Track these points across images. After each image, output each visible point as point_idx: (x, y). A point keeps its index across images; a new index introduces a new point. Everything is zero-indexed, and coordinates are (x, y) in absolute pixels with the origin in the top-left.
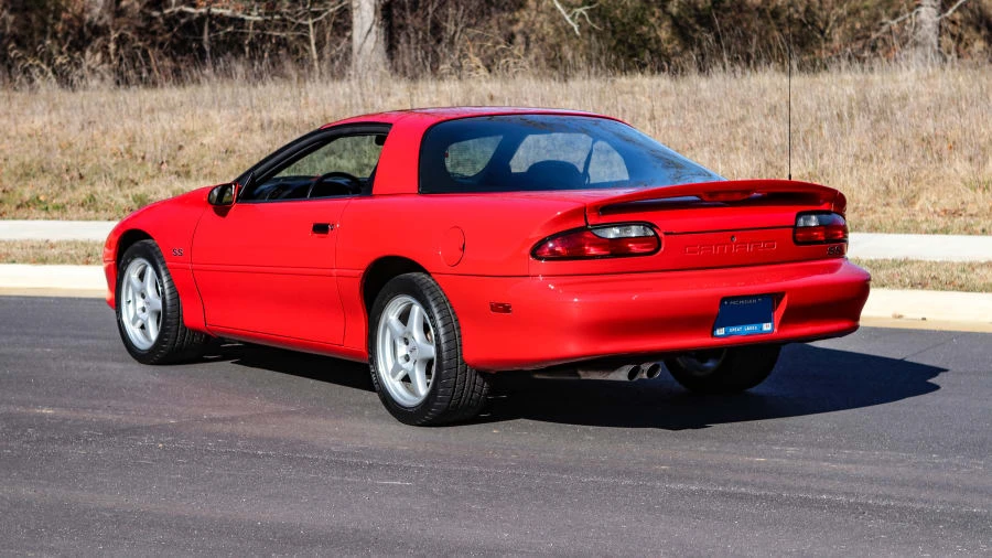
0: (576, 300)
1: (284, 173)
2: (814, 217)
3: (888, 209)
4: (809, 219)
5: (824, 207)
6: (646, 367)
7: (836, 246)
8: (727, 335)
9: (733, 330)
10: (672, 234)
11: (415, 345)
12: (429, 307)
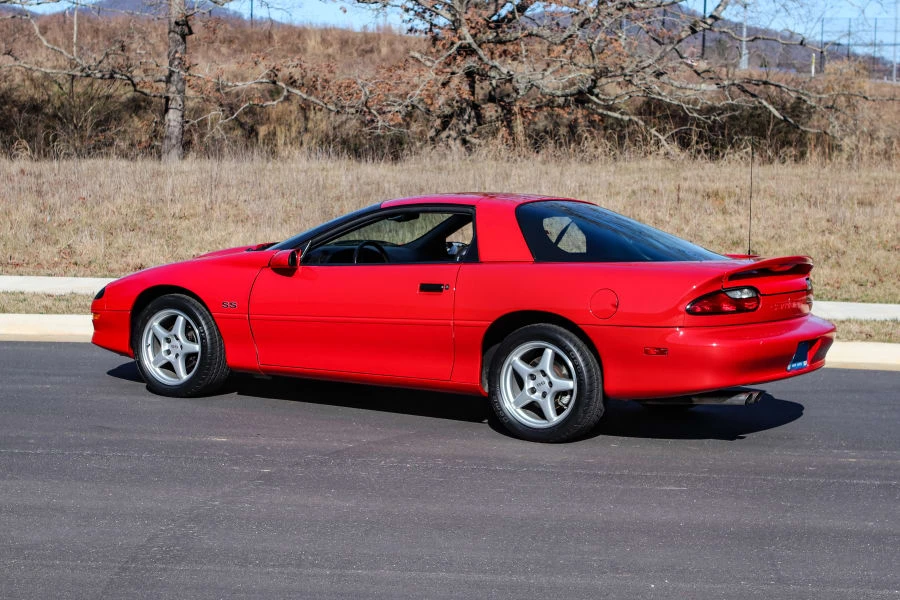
10: (765, 295)
11: (545, 380)
12: (571, 351)
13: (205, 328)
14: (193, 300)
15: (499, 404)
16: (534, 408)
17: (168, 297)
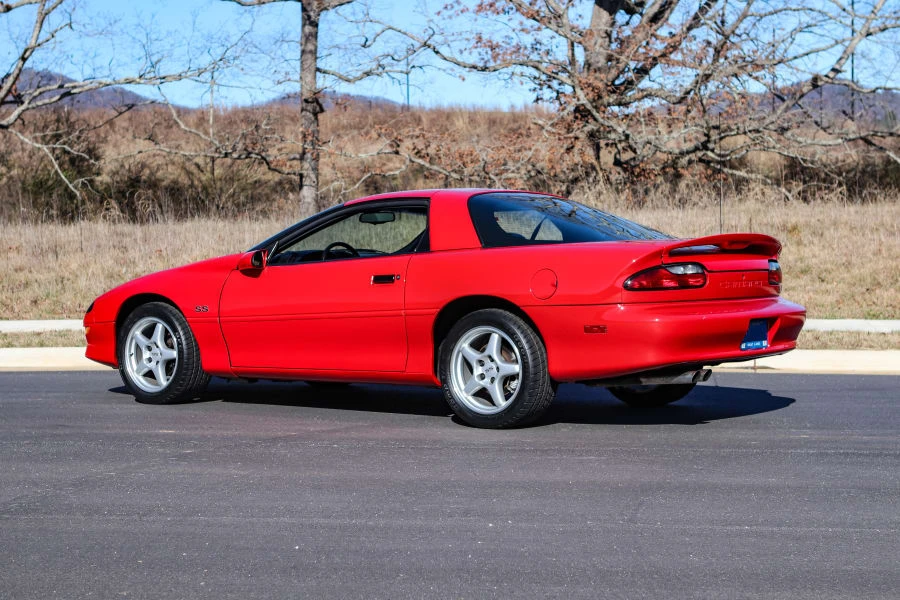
1: (294, 249)
9: (749, 345)
10: (712, 272)
11: (493, 365)
12: (515, 334)
13: (181, 333)
14: (171, 307)
15: (450, 392)
16: (483, 394)
17: (148, 305)
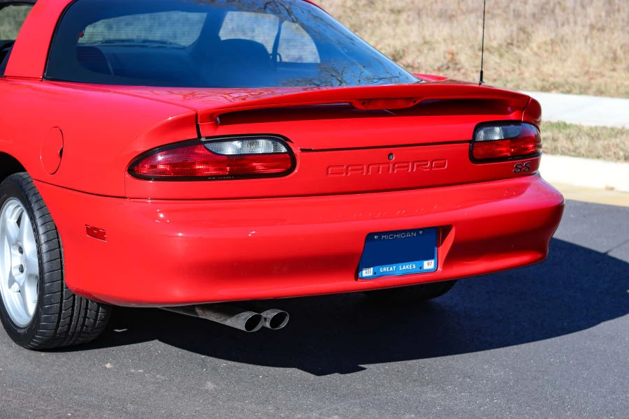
0: (180, 234)
2: (497, 129)
3: (615, 74)
4: (492, 131)
5: (512, 116)
6: (270, 314)
7: (526, 162)
8: (376, 276)
9: (384, 269)
10: (310, 150)
